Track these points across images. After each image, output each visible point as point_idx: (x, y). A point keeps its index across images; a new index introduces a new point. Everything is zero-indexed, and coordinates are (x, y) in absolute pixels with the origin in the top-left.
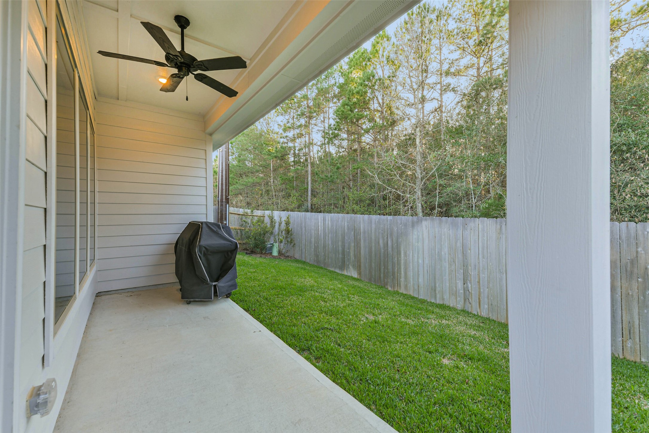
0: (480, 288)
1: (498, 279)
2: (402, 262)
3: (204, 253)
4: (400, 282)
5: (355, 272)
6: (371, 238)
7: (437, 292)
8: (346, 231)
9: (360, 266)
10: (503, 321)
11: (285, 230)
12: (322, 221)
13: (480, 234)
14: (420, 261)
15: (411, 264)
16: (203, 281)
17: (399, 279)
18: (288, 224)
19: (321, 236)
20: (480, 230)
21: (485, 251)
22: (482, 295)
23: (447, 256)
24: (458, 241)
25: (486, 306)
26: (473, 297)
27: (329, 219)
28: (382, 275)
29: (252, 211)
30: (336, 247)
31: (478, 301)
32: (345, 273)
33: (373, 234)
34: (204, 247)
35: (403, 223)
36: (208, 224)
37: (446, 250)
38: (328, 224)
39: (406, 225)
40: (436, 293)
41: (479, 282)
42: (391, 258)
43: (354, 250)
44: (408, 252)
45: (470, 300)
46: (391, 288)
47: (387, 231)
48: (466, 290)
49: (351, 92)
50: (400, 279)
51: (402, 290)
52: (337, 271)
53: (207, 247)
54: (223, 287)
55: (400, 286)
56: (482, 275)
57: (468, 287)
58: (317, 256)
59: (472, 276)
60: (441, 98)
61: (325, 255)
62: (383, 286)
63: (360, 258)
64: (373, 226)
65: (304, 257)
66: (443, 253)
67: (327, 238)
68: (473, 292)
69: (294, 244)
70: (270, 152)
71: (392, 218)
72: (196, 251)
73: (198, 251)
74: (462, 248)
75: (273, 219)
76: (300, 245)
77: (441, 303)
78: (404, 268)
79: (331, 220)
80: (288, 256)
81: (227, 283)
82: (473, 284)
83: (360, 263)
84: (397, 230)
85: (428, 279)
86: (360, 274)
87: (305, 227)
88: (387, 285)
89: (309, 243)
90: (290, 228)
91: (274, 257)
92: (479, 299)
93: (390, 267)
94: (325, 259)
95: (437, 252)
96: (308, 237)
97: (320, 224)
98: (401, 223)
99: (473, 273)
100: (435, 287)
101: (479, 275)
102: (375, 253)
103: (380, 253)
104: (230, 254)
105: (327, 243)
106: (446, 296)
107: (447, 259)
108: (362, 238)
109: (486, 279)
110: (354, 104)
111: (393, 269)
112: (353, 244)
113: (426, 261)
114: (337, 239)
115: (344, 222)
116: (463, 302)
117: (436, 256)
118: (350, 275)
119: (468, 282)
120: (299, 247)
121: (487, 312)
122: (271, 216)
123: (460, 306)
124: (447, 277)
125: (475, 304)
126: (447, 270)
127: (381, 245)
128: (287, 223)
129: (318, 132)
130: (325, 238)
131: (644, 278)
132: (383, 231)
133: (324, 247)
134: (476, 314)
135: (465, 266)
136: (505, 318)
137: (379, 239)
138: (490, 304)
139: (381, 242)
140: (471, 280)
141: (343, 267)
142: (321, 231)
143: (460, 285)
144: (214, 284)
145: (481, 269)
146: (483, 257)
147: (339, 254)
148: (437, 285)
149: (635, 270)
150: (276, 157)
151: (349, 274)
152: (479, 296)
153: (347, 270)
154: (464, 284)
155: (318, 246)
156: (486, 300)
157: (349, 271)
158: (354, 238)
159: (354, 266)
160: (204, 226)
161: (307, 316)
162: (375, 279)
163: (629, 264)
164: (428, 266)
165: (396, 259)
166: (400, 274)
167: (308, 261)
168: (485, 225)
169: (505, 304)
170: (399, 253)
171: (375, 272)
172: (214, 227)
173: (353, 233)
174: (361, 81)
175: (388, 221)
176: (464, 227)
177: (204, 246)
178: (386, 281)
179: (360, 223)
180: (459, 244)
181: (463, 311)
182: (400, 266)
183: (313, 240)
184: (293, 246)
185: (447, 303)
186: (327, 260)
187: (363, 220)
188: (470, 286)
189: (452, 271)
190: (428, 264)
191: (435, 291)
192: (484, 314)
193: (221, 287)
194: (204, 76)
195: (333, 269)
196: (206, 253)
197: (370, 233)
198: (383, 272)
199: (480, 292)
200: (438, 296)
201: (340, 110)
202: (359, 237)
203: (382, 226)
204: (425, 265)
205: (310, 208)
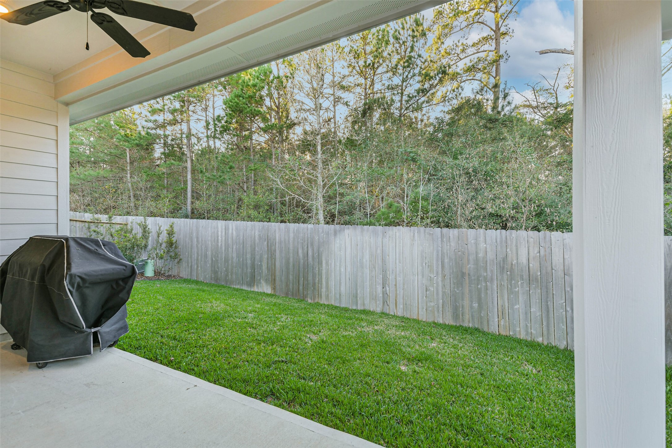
0: (396, 290)
1: (411, 281)
2: (324, 272)
3: (79, 286)
4: (321, 292)
5: (268, 287)
6: (289, 248)
7: (358, 298)
8: (257, 241)
9: (275, 280)
10: (415, 318)
11: (167, 242)
12: (224, 231)
13: (397, 241)
14: (342, 270)
15: (333, 274)
16: (74, 328)
17: (319, 290)
18: (172, 235)
19: (221, 248)
20: (397, 237)
21: (402, 255)
22: (398, 297)
23: (368, 262)
24: (379, 248)
25: (401, 306)
26: (391, 299)
27: (234, 228)
28: (301, 288)
29: (110, 218)
30: (243, 260)
31: (395, 302)
32: (255, 289)
33: (291, 244)
34: (79, 276)
35: (324, 232)
36: (78, 240)
37: (367, 257)
38: (232, 233)
39: (328, 234)
40: (357, 300)
41: (396, 285)
42: (312, 268)
43: (268, 262)
44: (330, 261)
45: (388, 302)
46: (311, 299)
47: (308, 240)
48: (384, 293)
49: (246, 84)
50: (321, 290)
51: (323, 301)
52: (245, 288)
53: (84, 276)
54: (108, 333)
55: (321, 297)
56: (398, 279)
57: (386, 290)
58: (215, 272)
59: (390, 280)
60: (335, 109)
61: (227, 270)
62: (303, 299)
63: (275, 270)
64: (292, 235)
65: (195, 275)
66: (364, 260)
67: (230, 250)
68: (390, 295)
69: (180, 260)
70: (128, 137)
71: (312, 227)
72: (64, 284)
73: (68, 283)
74: (381, 255)
75: (146, 227)
76: (190, 261)
77: (362, 308)
78: (325, 278)
79: (237, 229)
80: (169, 276)
81: (114, 326)
82: (390, 287)
83: (275, 276)
84: (319, 239)
85: (349, 287)
86: (274, 289)
87: (197, 238)
88: (306, 297)
89: (203, 257)
90: (174, 240)
91: (149, 278)
92: (396, 300)
93: (310, 278)
94: (227, 275)
95: (358, 259)
96: (202, 249)
97: (220, 233)
98: (323, 232)
99: (390, 278)
100: (357, 293)
101: (396, 279)
102: (293, 264)
103: (299, 264)
104: (121, 283)
105: (230, 255)
106: (367, 302)
107: (368, 266)
108: (277, 249)
109: (402, 282)
110: (249, 97)
111: (314, 280)
112: (266, 256)
113: (349, 269)
114: (245, 251)
115: (254, 231)
116: (382, 305)
117: (358, 263)
118: (262, 291)
119: (387, 286)
120: (188, 263)
121: (402, 311)
122: (144, 223)
123: (379, 310)
124: (368, 283)
125: (392, 306)
126: (368, 276)
127: (301, 255)
128: (171, 233)
129: (197, 121)
130: (228, 251)
131: (511, 272)
132: (303, 240)
133: (226, 260)
134: (393, 315)
135: (384, 271)
136: (417, 315)
137: (298, 250)
138: (405, 303)
139: (300, 251)
140: (389, 284)
141: (252, 281)
142: (222, 242)
143: (379, 289)
144: (93, 330)
145: (398, 273)
146: (400, 262)
147: (247, 269)
148: (359, 292)
149: (506, 266)
150: (138, 145)
151: (260, 290)
152: (396, 297)
153: (257, 286)
154: (383, 288)
155: (217, 260)
156: (402, 300)
157: (261, 287)
158: (268, 249)
159: (266, 281)
160: (72, 243)
161: (244, 351)
162: (293, 293)
163: (502, 261)
164: (350, 274)
165: (317, 269)
166: (321, 284)
167: (201, 279)
168: (401, 233)
169: (417, 302)
170: (320, 263)
171: (293, 284)
172: (89, 245)
173: (266, 243)
174: (257, 74)
175: (309, 229)
176: (384, 234)
177: (79, 274)
178: (305, 293)
179: (275, 231)
180: (379, 251)
181: (383, 313)
182: (321, 277)
183: (209, 253)
184: (178, 262)
185: (367, 308)
186: (230, 276)
187: (279, 229)
188: (388, 289)
189: (373, 277)
190: (350, 272)
191: (357, 297)
192: (400, 314)
193: (105, 332)
194: (108, 19)
195: (238, 287)
196: (81, 285)
197: (287, 242)
198: (302, 283)
199: (396, 293)
200: (359, 302)
201: (234, 101)
202: (273, 248)
203: (302, 235)
204: (347, 274)
205: (190, 213)
